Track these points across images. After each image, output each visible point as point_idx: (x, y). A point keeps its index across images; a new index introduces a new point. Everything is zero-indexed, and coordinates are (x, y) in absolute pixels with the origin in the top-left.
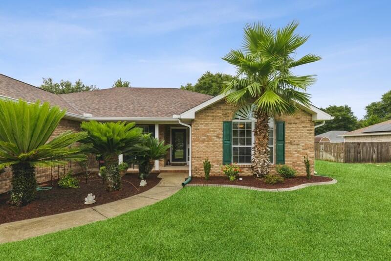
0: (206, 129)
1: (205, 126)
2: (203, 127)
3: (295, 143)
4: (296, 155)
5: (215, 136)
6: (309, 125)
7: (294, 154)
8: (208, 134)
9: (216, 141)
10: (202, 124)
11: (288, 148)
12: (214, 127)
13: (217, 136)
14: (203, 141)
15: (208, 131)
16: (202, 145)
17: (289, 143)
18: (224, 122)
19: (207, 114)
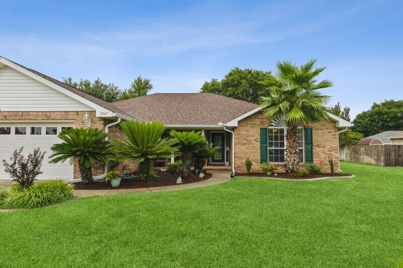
0: (246, 135)
1: (245, 132)
2: (244, 133)
3: (321, 146)
4: (323, 155)
5: (254, 140)
6: (334, 131)
7: (321, 155)
8: (248, 139)
9: (255, 144)
10: (243, 130)
11: (316, 150)
12: (253, 133)
13: (256, 140)
14: (244, 144)
15: (248, 136)
16: (243, 147)
17: (316, 145)
18: (261, 129)
19: (247, 123)
